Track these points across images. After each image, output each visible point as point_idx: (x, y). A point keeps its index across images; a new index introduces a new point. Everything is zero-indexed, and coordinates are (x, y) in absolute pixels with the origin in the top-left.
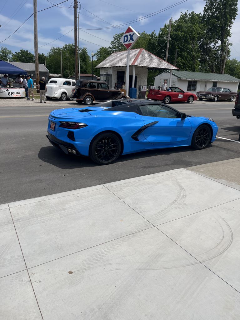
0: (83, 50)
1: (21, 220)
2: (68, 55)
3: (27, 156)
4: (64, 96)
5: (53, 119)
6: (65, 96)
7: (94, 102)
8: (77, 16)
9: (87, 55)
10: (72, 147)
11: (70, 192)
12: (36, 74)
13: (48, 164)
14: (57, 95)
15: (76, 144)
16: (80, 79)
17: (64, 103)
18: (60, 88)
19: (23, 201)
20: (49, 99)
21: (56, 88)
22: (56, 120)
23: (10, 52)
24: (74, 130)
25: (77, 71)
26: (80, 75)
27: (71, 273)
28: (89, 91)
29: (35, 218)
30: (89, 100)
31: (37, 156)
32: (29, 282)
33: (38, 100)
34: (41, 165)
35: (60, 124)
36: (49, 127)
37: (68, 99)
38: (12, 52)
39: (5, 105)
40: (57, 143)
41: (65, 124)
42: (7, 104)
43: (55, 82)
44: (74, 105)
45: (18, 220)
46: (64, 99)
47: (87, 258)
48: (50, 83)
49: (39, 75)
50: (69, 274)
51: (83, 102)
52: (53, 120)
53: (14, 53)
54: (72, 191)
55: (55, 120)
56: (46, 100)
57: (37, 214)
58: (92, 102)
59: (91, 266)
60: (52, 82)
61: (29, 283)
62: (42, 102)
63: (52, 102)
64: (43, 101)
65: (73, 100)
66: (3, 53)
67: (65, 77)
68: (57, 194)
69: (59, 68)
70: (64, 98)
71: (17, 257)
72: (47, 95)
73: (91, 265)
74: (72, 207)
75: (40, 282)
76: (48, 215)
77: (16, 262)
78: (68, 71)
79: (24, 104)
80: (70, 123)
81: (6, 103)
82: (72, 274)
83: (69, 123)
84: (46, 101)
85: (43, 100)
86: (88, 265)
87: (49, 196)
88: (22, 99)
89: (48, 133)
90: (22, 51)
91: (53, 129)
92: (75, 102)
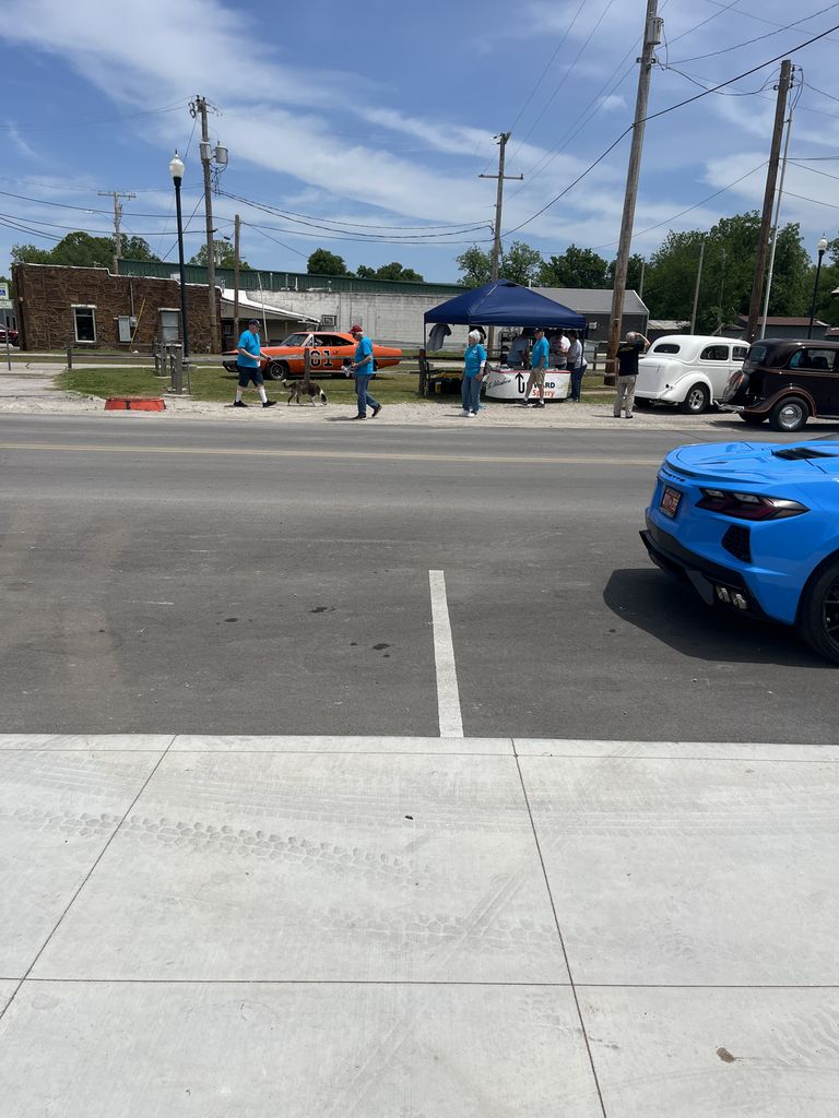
0: (786, 232)
1: (550, 806)
2: (725, 256)
3: (567, 592)
4: (698, 398)
5: (675, 480)
6: (701, 396)
7: (811, 420)
8: (786, 118)
9: (798, 248)
10: (736, 581)
11: (717, 746)
12: (612, 322)
13: (637, 630)
14: (675, 392)
15: (754, 575)
16: (762, 339)
17: (695, 420)
18: (686, 370)
19: (557, 742)
20: (644, 405)
21: (674, 369)
22: (688, 482)
23: (535, 258)
24: (754, 525)
25: (758, 309)
26: (765, 320)
27: (726, 1056)
28: (796, 380)
29: (595, 810)
30: (791, 412)
31: (600, 598)
32: (578, 1034)
33: (609, 409)
34: (613, 631)
35: (701, 496)
36: (657, 502)
37: (708, 409)
38: (541, 255)
39: (508, 423)
40: (681, 564)
41: (719, 498)
42: (513, 420)
43: (674, 349)
44: (730, 429)
45: (542, 802)
46: (697, 407)
47: (791, 1023)
48: (655, 351)
49: (620, 325)
50: (719, 1058)
51: (767, 421)
52: (678, 482)
53: (548, 260)
54: (725, 745)
55: (682, 480)
56: (633, 410)
57: (604, 799)
58: (804, 419)
59: (808, 1061)
60: (661, 349)
61: (579, 1038)
62: (619, 416)
63: (651, 417)
64: (623, 413)
65: (730, 412)
66: (515, 260)
67: (702, 330)
68: (670, 744)
69: (688, 298)
70: (696, 404)
71: (540, 931)
72: (640, 392)
73: (808, 1055)
74: (725, 805)
75: (615, 1047)
76: (641, 814)
77: (535, 944)
78: (718, 310)
79: (564, 421)
80: (741, 497)
81: (510, 416)
82: (733, 1065)
83: (737, 496)
84: (633, 414)
85: (624, 409)
86: (795, 1054)
87: (641, 744)
88: (558, 405)
89: (649, 521)
90: (572, 252)
91: (669, 514)
92: (737, 418)
